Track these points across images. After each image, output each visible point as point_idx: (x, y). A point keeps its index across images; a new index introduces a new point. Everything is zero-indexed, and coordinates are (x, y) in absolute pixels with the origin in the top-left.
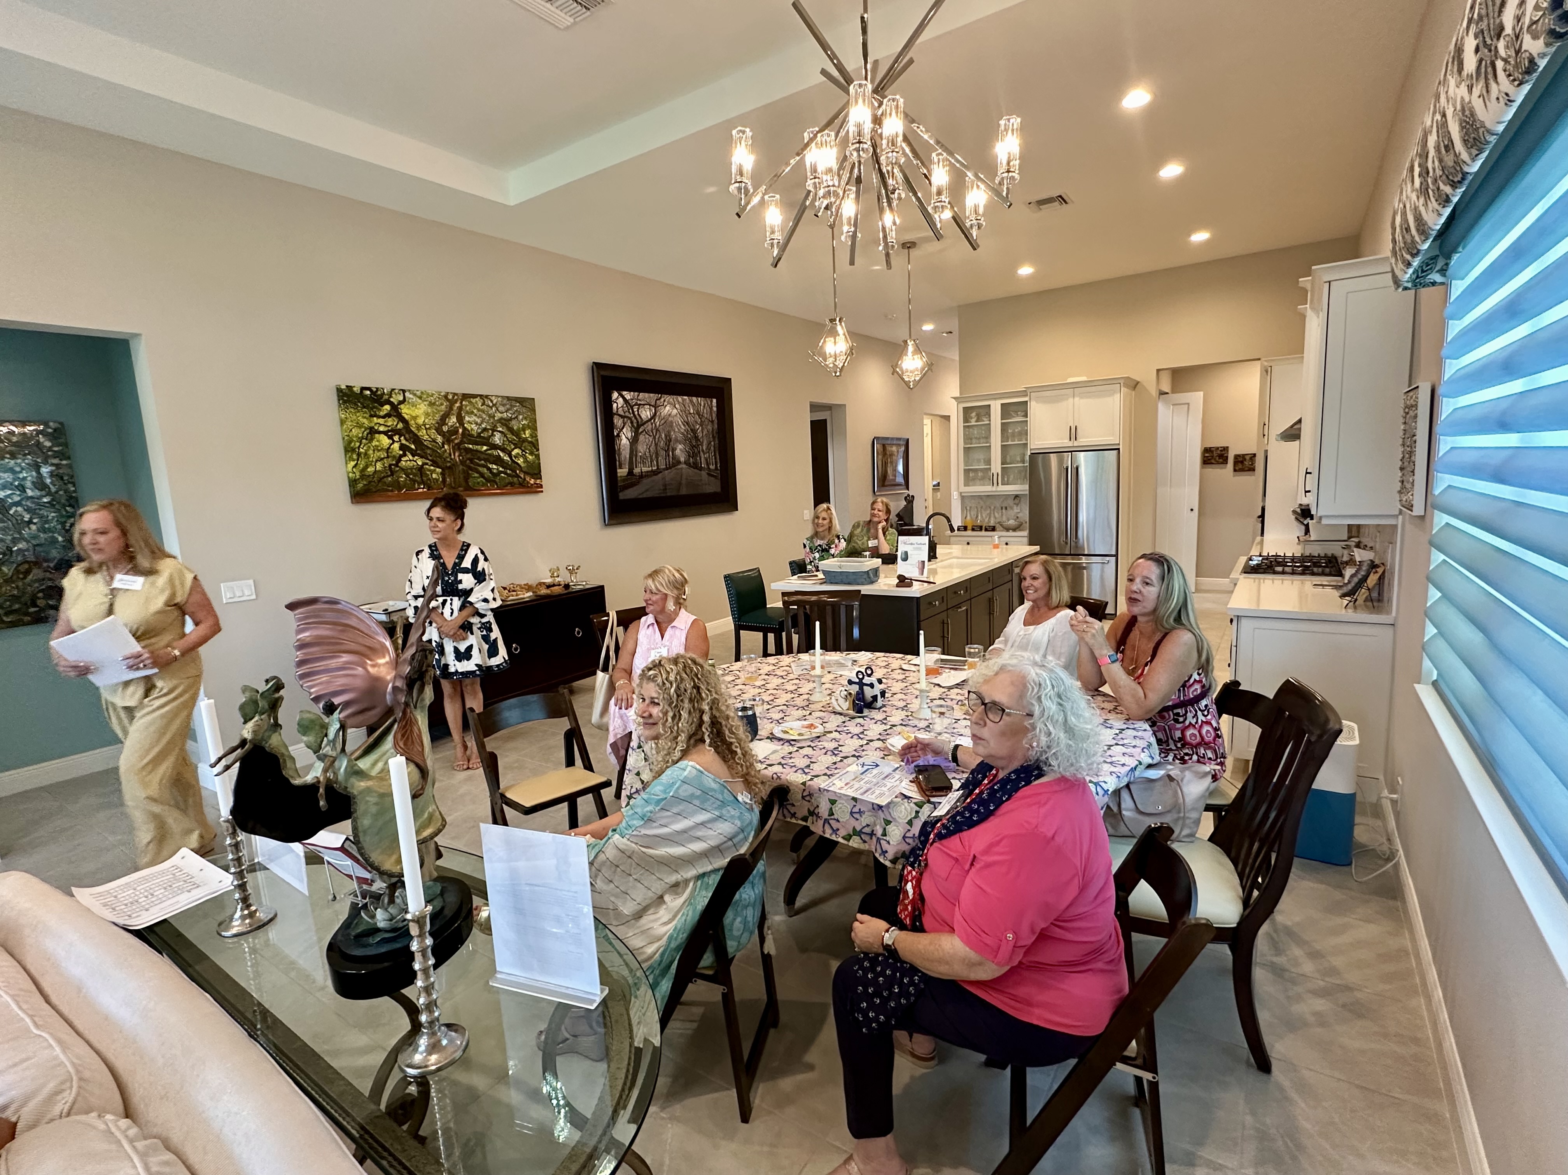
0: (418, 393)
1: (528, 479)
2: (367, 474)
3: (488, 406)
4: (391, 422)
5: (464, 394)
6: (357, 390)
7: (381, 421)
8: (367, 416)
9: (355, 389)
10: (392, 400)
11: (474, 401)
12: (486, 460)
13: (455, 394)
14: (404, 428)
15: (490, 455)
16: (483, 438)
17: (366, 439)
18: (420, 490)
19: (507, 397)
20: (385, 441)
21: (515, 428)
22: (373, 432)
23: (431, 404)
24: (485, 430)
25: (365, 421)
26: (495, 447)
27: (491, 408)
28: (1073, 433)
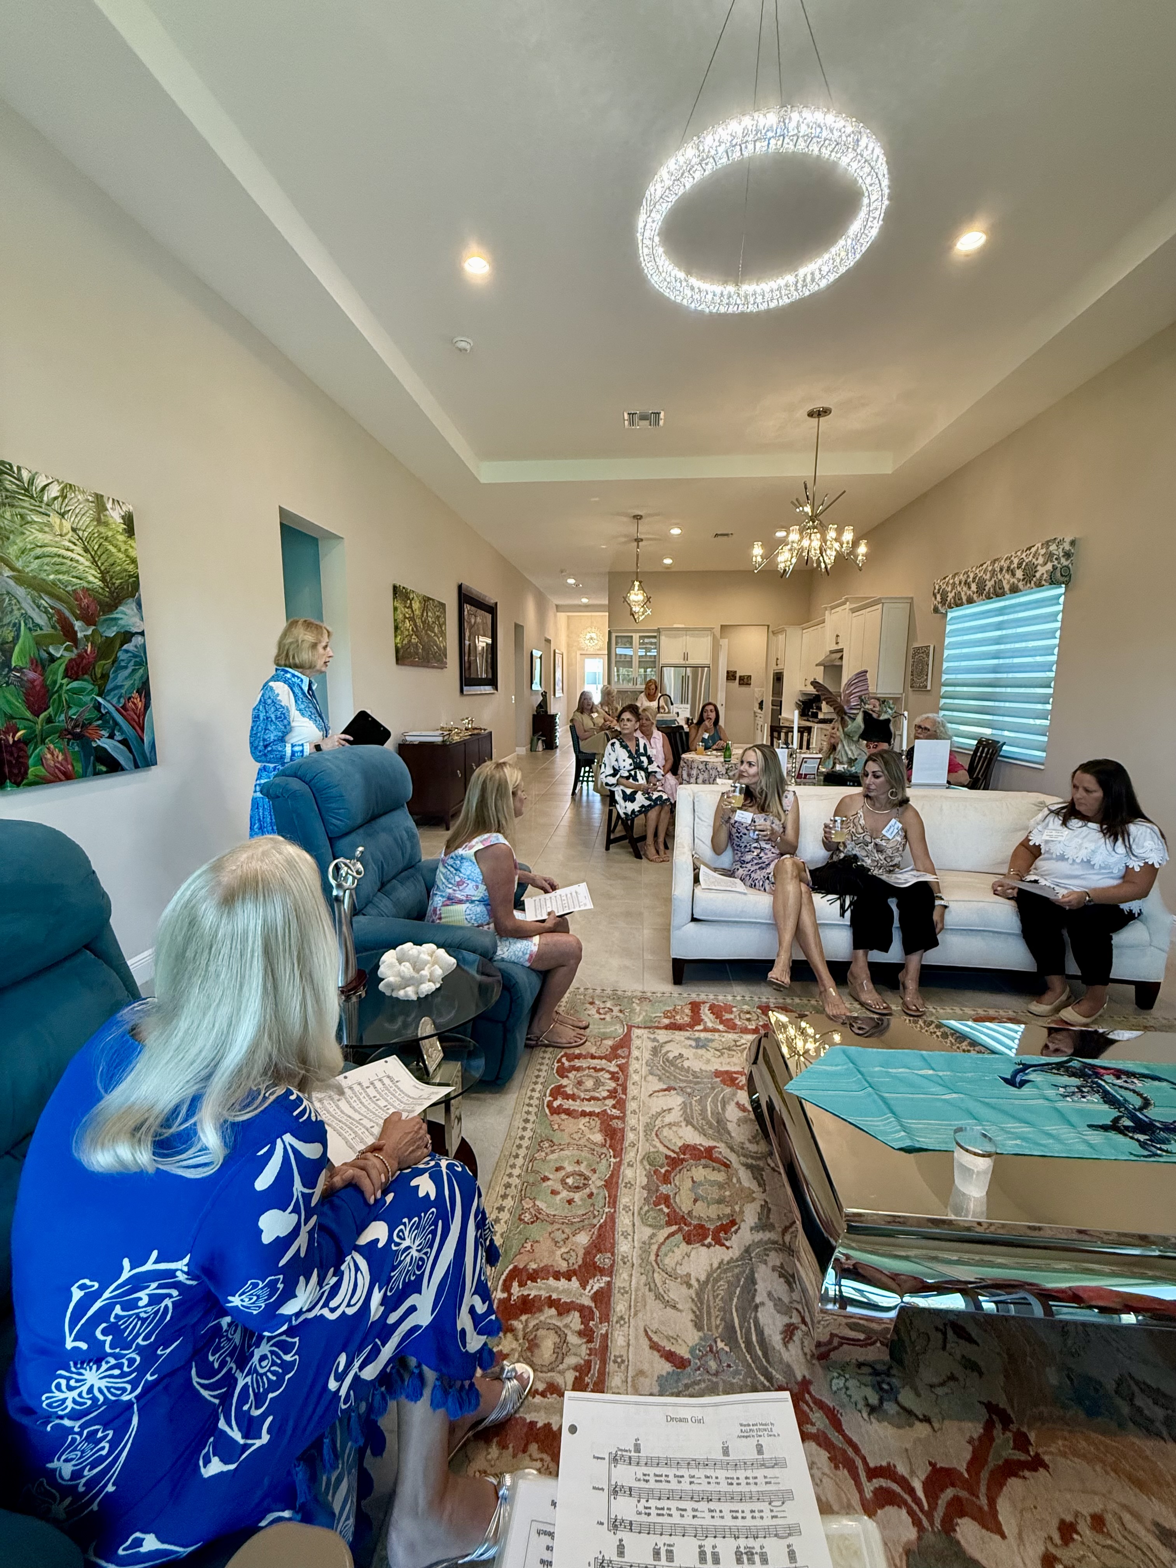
1: (443, 658)
2: (403, 645)
3: (434, 606)
4: (410, 612)
7: (407, 610)
8: (404, 606)
10: (410, 597)
12: (433, 643)
14: (413, 616)
15: (434, 639)
16: (433, 627)
17: (403, 622)
18: (416, 659)
20: (408, 624)
21: (441, 623)
22: (405, 617)
23: (420, 602)
24: (433, 622)
25: (403, 609)
26: (435, 634)
27: (435, 608)
28: (686, 657)
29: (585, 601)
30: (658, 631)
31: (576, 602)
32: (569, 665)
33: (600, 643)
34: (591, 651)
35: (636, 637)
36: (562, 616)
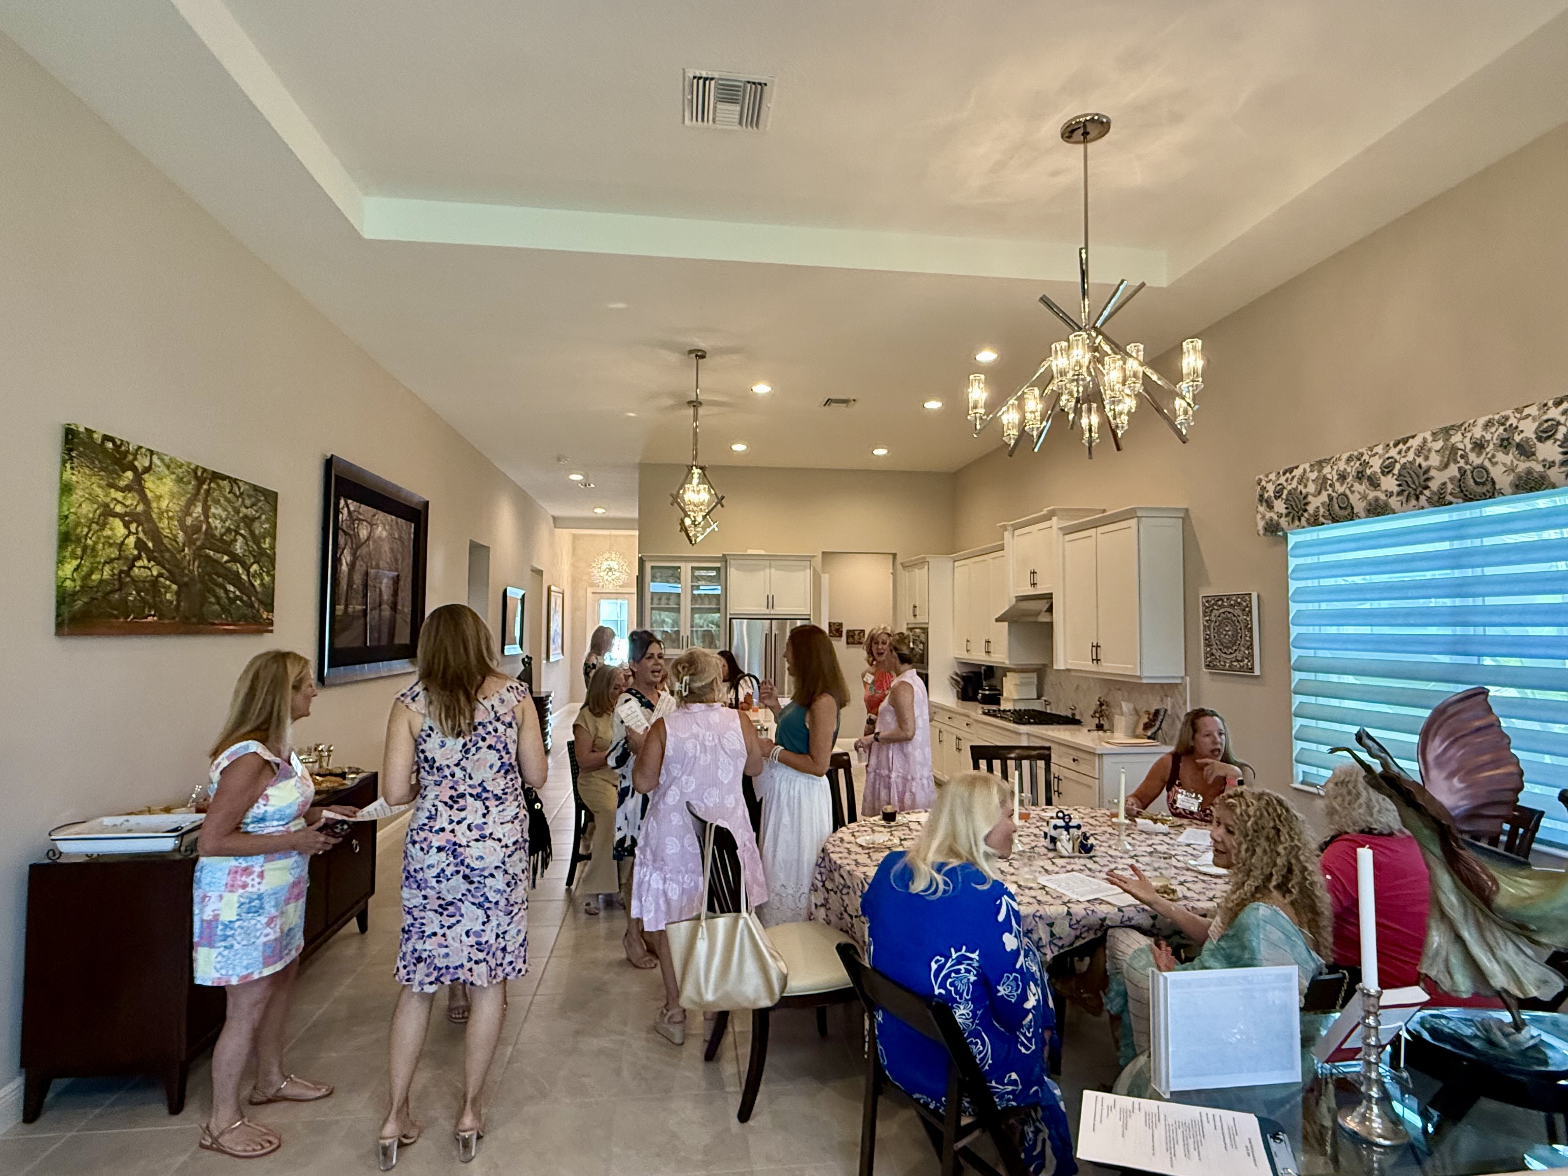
0: (167, 459)
1: (262, 610)
2: (91, 584)
3: (235, 494)
4: (131, 500)
5: (214, 473)
6: (97, 437)
7: (119, 495)
8: (103, 483)
9: (95, 436)
10: (136, 463)
11: (221, 483)
12: (225, 578)
13: (205, 470)
14: (145, 512)
15: (229, 570)
16: (226, 541)
17: (97, 523)
18: (150, 619)
19: (255, 486)
20: (119, 529)
21: (257, 532)
22: (107, 512)
23: (179, 480)
24: (229, 530)
25: (99, 491)
26: (234, 558)
27: (237, 497)
28: (770, 602)
29: (599, 511)
30: (724, 559)
31: (585, 513)
32: (574, 610)
33: (624, 577)
34: (610, 588)
35: (686, 569)
36: (564, 535)
